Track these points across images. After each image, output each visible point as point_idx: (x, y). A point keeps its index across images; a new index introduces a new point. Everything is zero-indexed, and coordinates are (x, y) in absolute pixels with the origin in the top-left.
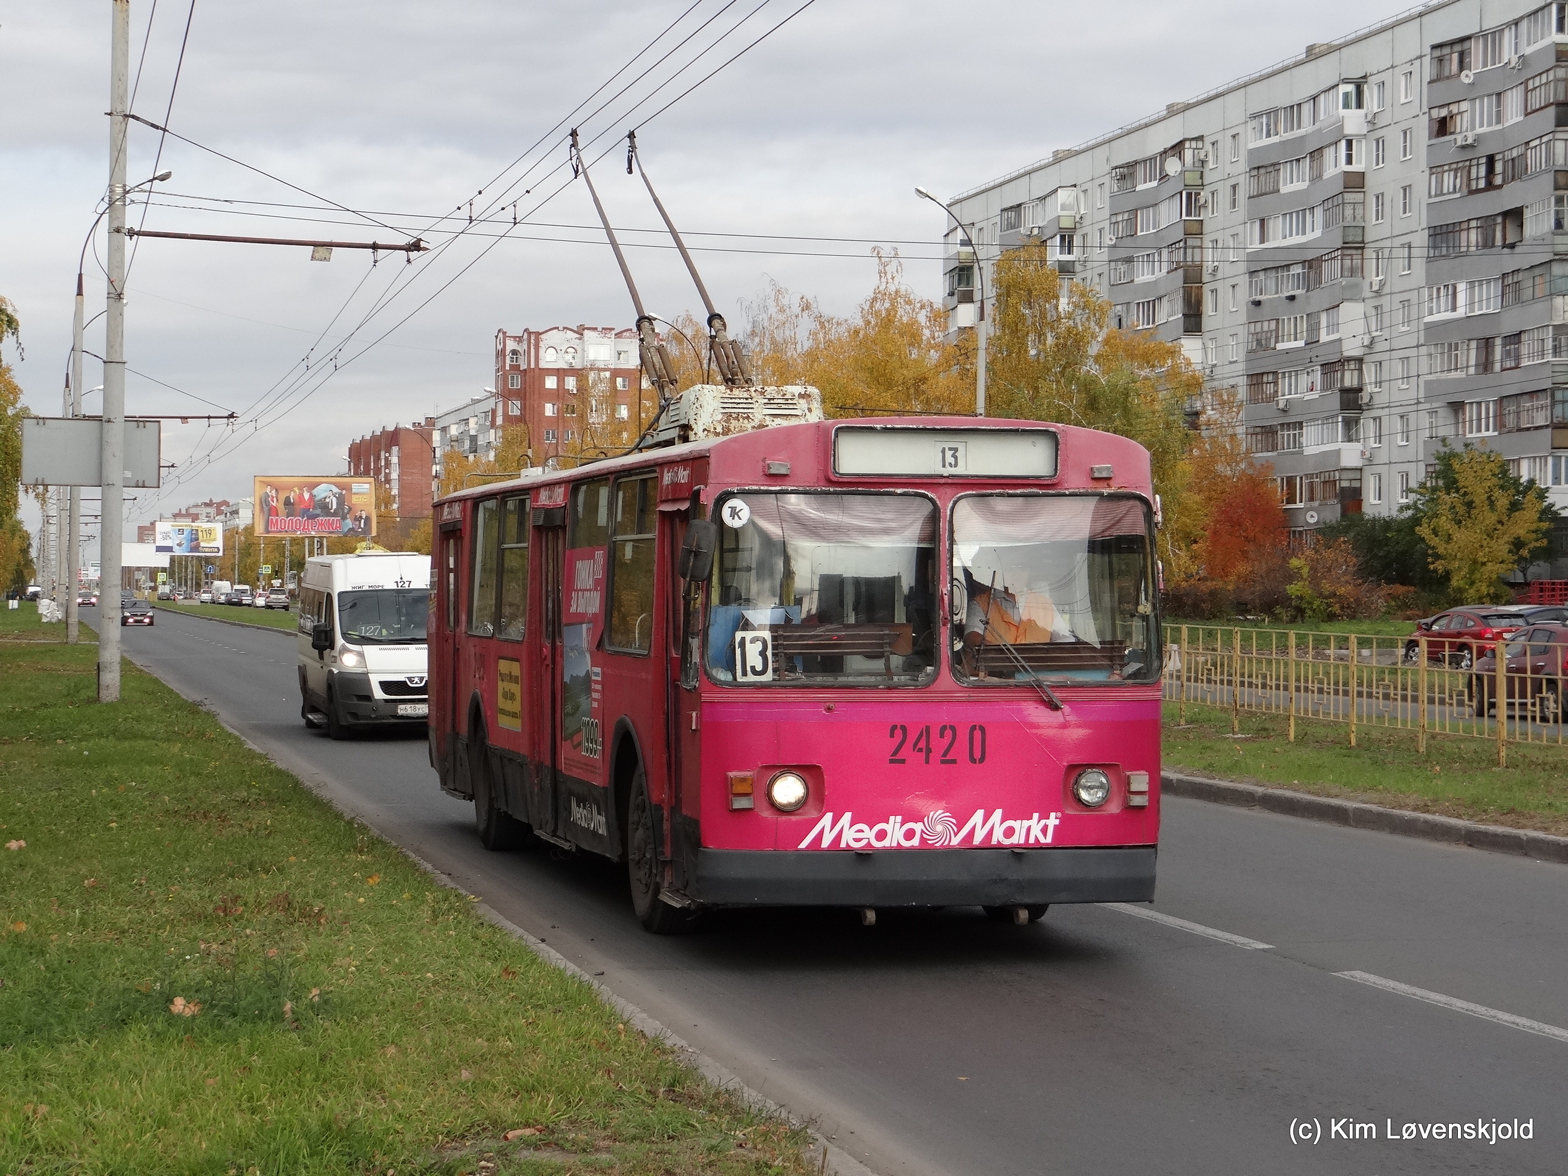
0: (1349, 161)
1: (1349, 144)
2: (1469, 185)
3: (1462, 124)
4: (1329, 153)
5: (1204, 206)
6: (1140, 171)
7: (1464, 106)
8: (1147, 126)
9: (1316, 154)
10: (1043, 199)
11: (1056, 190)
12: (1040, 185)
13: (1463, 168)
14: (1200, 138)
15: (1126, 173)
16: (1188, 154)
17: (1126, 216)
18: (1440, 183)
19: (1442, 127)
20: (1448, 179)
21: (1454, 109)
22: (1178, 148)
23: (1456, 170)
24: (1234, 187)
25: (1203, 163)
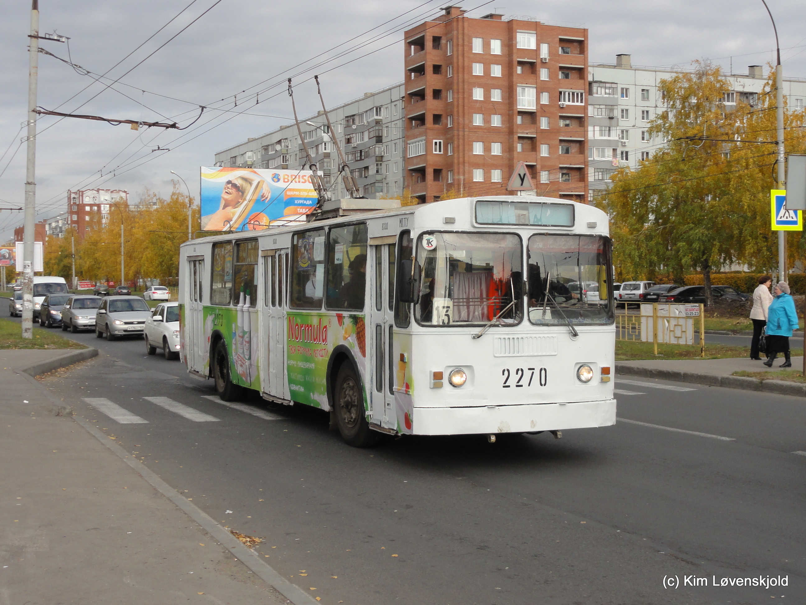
0: (325, 149)
1: (325, 144)
2: (356, 159)
3: (353, 140)
4: (320, 146)
5: (288, 160)
6: (270, 148)
7: (354, 135)
8: (272, 134)
9: (317, 146)
10: (242, 155)
11: (246, 153)
12: (242, 150)
13: (354, 154)
14: (286, 139)
15: (266, 148)
16: (283, 144)
17: (266, 162)
18: (348, 157)
19: (349, 141)
20: (350, 156)
21: (351, 136)
22: (279, 142)
23: (352, 154)
24: (296, 154)
25: (287, 147)
